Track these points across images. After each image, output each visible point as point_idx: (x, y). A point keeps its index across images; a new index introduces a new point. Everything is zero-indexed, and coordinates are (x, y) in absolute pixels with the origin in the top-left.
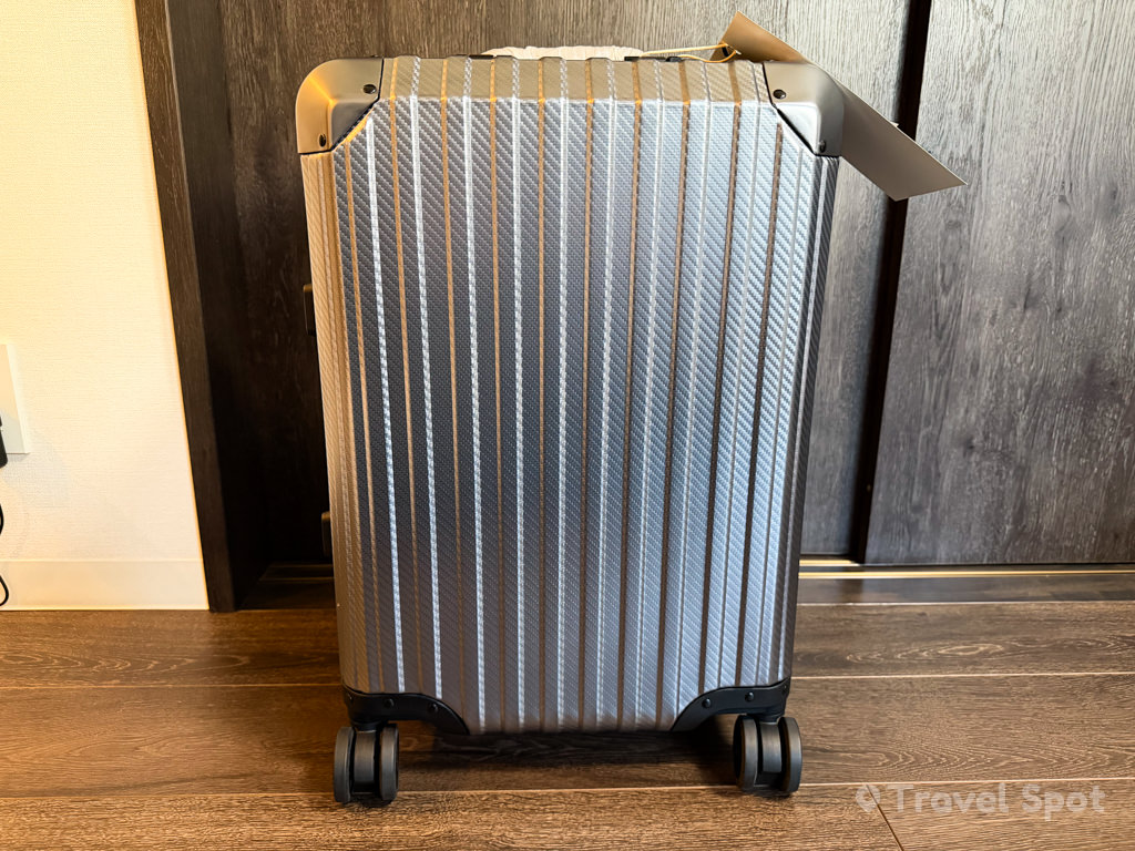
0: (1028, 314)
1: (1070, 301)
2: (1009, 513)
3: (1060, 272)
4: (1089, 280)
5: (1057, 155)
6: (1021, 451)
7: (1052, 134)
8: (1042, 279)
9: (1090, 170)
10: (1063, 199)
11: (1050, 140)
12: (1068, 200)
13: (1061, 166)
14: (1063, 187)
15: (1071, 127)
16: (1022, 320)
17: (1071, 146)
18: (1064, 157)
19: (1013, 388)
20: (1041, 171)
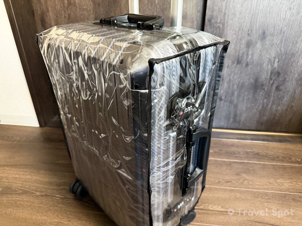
0: (238, 66)
1: (250, 62)
2: (232, 116)
3: (248, 55)
4: (256, 57)
5: (247, 22)
6: (235, 101)
7: (246, 16)
8: (242, 56)
9: (257, 26)
10: (249, 34)
11: (245, 17)
12: (250, 34)
13: (248, 25)
14: (249, 31)
15: (252, 14)
16: (236, 67)
17: (251, 19)
18: (249, 22)
19: (233, 85)
20: (242, 26)
